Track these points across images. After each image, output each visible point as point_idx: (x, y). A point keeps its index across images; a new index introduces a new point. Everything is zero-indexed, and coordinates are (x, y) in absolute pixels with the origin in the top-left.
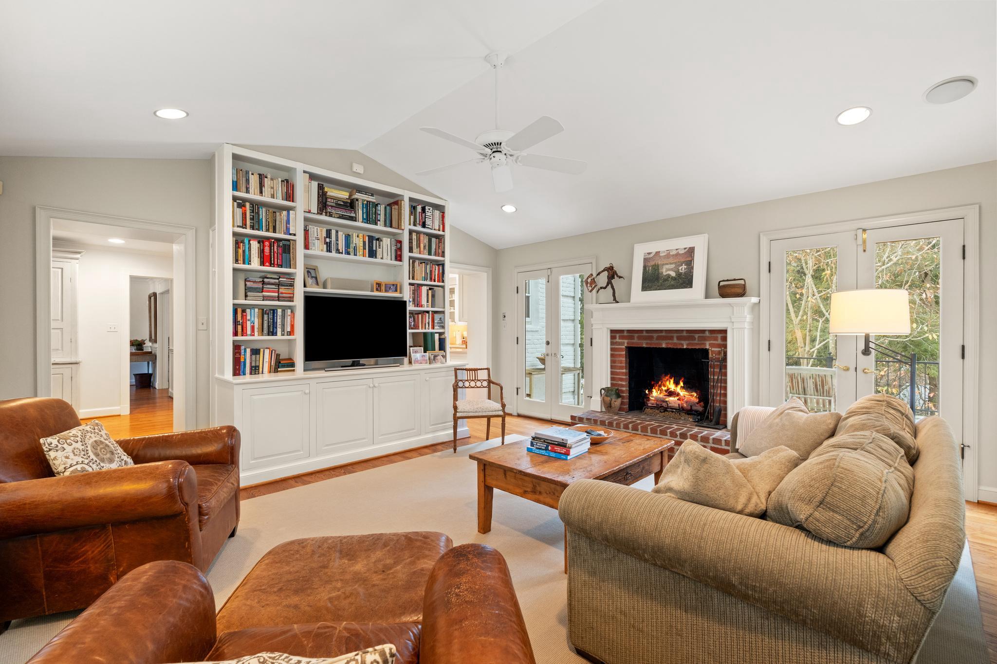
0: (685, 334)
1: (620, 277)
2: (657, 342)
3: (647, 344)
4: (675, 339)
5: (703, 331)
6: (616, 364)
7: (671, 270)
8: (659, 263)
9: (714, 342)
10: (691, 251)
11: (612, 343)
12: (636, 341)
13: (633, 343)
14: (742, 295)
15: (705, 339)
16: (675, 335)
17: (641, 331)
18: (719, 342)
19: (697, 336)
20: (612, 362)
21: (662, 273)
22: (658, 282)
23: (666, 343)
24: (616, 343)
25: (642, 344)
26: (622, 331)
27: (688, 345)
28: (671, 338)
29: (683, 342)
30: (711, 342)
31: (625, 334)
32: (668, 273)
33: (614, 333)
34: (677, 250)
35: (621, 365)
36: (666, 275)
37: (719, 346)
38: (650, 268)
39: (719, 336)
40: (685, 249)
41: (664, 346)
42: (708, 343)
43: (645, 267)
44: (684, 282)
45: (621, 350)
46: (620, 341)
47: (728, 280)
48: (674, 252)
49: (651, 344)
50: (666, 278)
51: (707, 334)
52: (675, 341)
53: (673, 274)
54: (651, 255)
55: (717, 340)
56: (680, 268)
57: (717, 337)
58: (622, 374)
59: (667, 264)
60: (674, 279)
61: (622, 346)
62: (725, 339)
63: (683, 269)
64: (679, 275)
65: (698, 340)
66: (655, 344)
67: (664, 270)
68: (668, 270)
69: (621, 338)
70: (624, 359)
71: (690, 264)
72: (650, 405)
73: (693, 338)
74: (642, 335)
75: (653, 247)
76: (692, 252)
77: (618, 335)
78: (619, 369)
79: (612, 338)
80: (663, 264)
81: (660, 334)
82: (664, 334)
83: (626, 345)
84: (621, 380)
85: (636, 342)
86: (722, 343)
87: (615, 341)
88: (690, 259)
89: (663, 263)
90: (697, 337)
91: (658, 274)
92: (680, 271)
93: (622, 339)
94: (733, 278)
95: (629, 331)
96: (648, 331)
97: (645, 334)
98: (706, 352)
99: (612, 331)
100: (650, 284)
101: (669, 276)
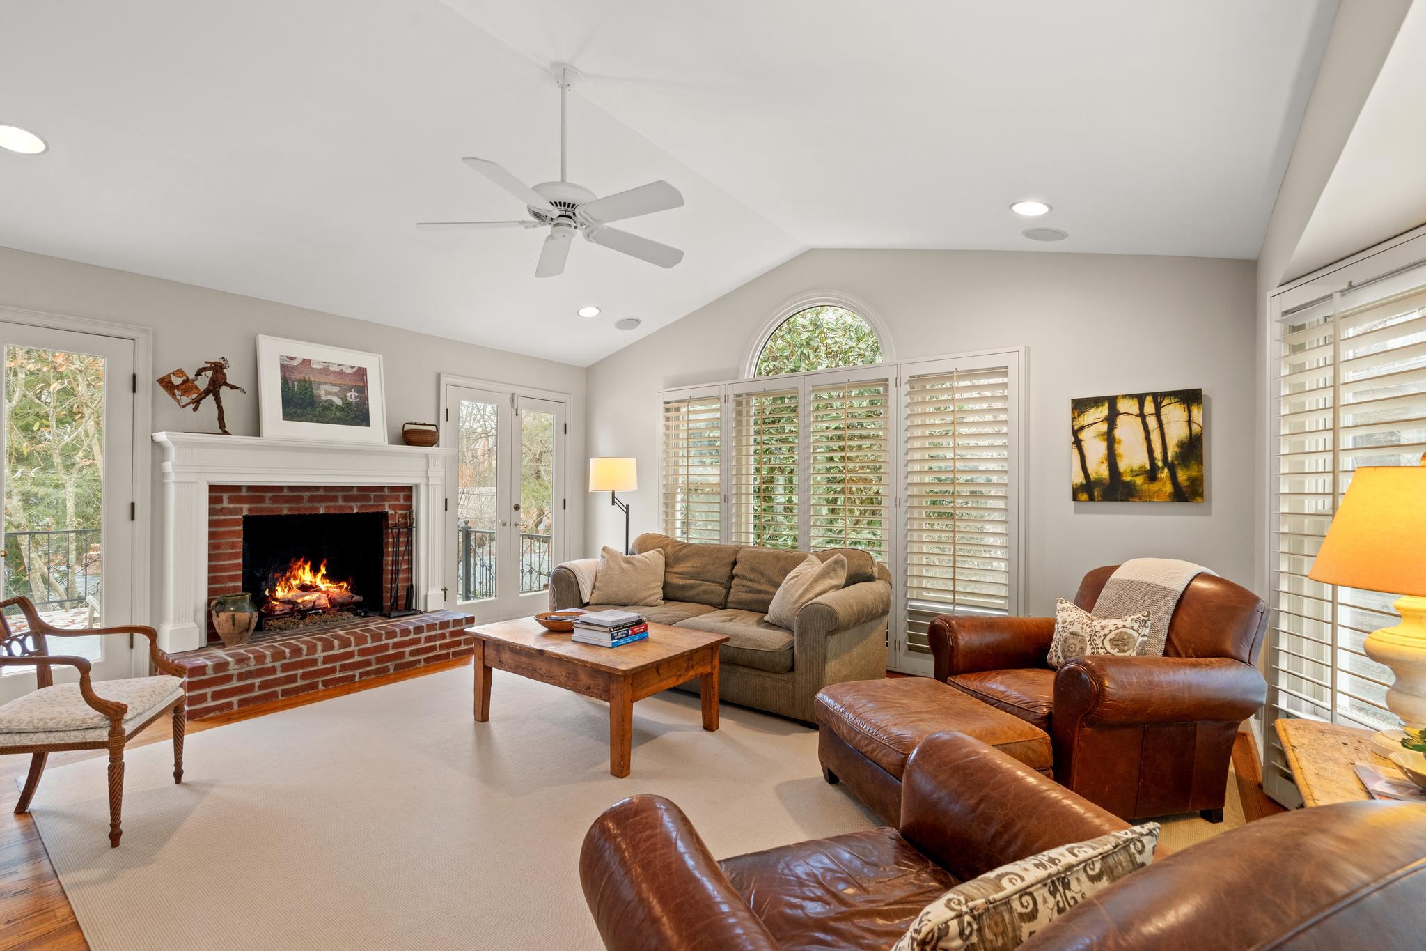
0: (355, 492)
1: (233, 387)
2: (309, 505)
3: (290, 509)
4: (340, 500)
5: (381, 488)
6: (221, 551)
7: (335, 394)
8: (312, 379)
9: (395, 503)
10: (361, 373)
11: (212, 512)
12: (267, 504)
13: (261, 509)
14: (431, 444)
15: (384, 498)
16: (340, 494)
17: (280, 488)
18: (402, 502)
19: (372, 494)
20: (212, 547)
21: (320, 396)
22: (314, 409)
23: (326, 507)
24: (222, 511)
25: (282, 511)
26: (237, 488)
27: (360, 508)
28: (334, 498)
29: (352, 504)
30: (392, 503)
31: (244, 493)
32: (329, 397)
33: (216, 491)
34: (339, 365)
35: (234, 551)
36: (327, 401)
37: (402, 507)
38: (296, 383)
39: (402, 494)
40: (352, 367)
41: (322, 511)
42: (387, 504)
43: (285, 381)
44: (356, 417)
45: (235, 523)
46: (231, 506)
47: (416, 424)
48: (336, 369)
49: (299, 509)
50: (327, 404)
51: (386, 492)
52: (341, 502)
53: (338, 401)
54: (295, 363)
55: (399, 501)
56: (349, 394)
57: (399, 496)
58: (235, 567)
59: (325, 383)
60: (341, 409)
61: (236, 515)
62: (409, 498)
63: (353, 397)
64: (348, 404)
65: (375, 501)
66: (306, 509)
67: (322, 393)
68: (328, 393)
69: (231, 500)
70: (241, 539)
71: (362, 390)
72: (278, 613)
73: (367, 498)
74: (281, 494)
75: (301, 351)
76: (363, 375)
77: (225, 496)
78: (230, 559)
79: (213, 500)
80: (319, 383)
81: (315, 493)
82: (321, 493)
83: (245, 513)
84: (233, 578)
85: (267, 506)
86: (405, 503)
87: (218, 506)
88: (361, 384)
89: (318, 380)
90: (372, 497)
91: (312, 396)
92: (349, 399)
93: (237, 503)
94: (423, 422)
95: (251, 488)
96: (291, 488)
97: (286, 493)
98: (384, 516)
99: (213, 488)
100: (299, 411)
101: (331, 403)
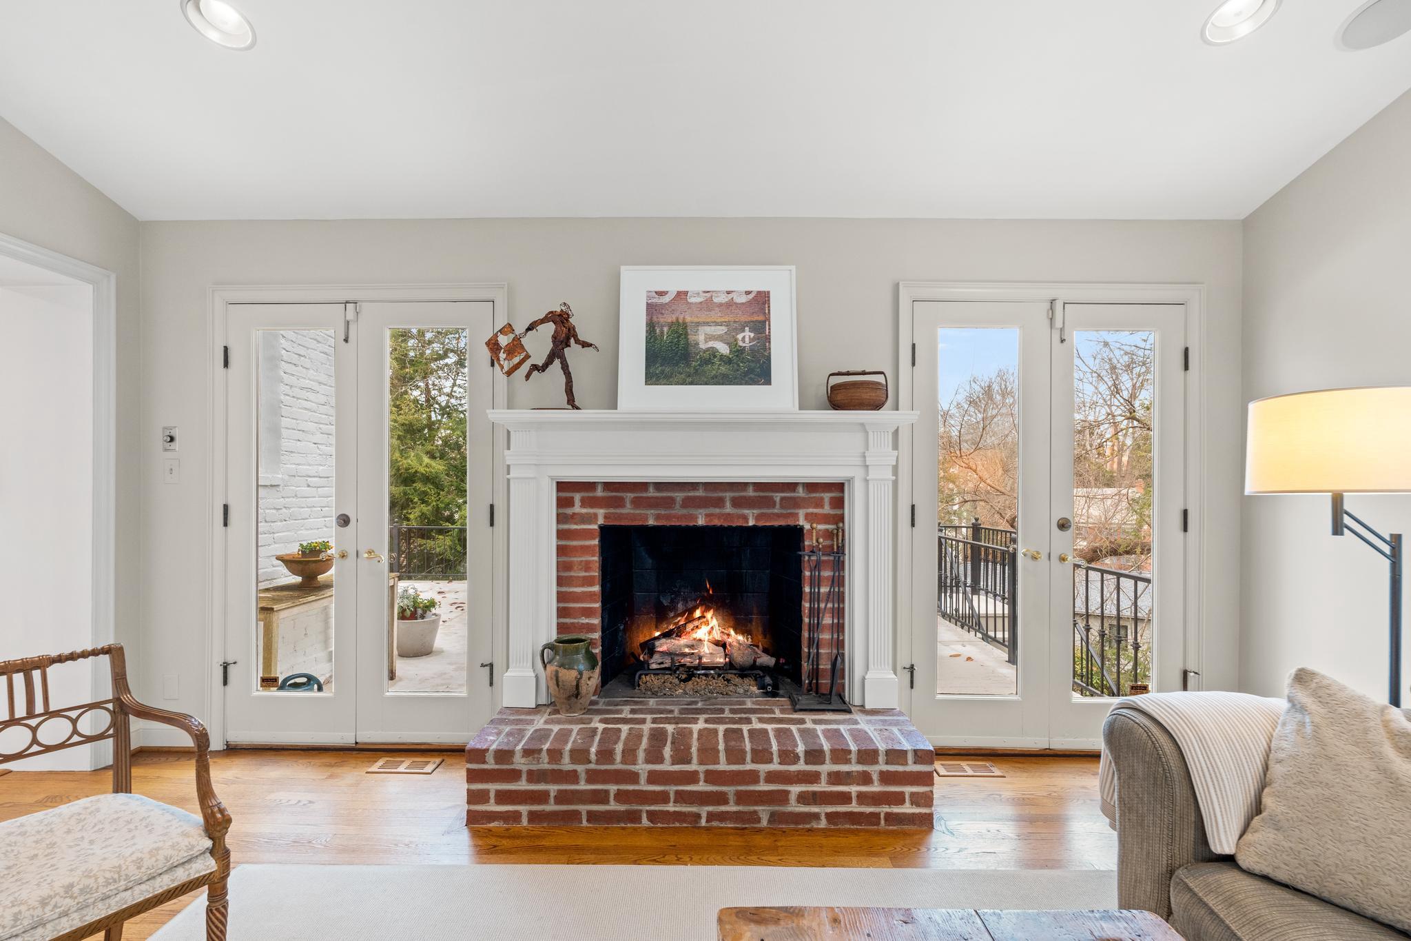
0: (750, 493)
1: (585, 345)
2: (684, 511)
3: (658, 517)
4: (728, 504)
5: (792, 486)
6: (572, 574)
7: (719, 338)
8: (688, 319)
9: (815, 511)
10: (762, 300)
11: (561, 518)
12: (628, 509)
13: (620, 516)
14: (877, 406)
15: (796, 503)
16: (728, 495)
17: (643, 486)
18: (827, 509)
19: (778, 496)
20: (563, 567)
21: (697, 344)
22: (688, 365)
23: (707, 515)
24: (573, 518)
25: (647, 519)
26: (590, 486)
27: (758, 518)
28: (719, 502)
29: (746, 512)
30: (811, 510)
31: (599, 493)
32: (711, 344)
33: (566, 489)
34: (728, 293)
35: (587, 574)
36: (708, 349)
37: (826, 519)
38: (666, 329)
39: (827, 496)
40: (748, 293)
41: (701, 522)
42: (801, 513)
43: (651, 326)
44: (751, 371)
45: (587, 534)
46: (584, 511)
47: (848, 374)
48: (723, 299)
49: (668, 517)
50: (706, 355)
51: (801, 492)
52: (728, 509)
53: (723, 349)
54: (666, 299)
55: (822, 507)
56: (740, 337)
57: (822, 499)
58: (590, 597)
59: (707, 324)
60: (726, 360)
61: (590, 524)
62: (839, 503)
63: (747, 340)
64: (738, 352)
65: (782, 507)
66: (679, 518)
67: (701, 338)
68: (709, 338)
69: (585, 503)
70: (596, 558)
71: (761, 328)
72: (654, 666)
73: (770, 503)
74: (644, 495)
75: (672, 279)
76: (764, 303)
77: (577, 497)
78: (583, 586)
79: (563, 503)
80: (698, 324)
81: (691, 494)
82: (700, 493)
83: (601, 521)
84: (588, 612)
85: (630, 513)
86: (832, 512)
87: (569, 511)
88: (761, 318)
89: (696, 320)
90: (778, 500)
91: (687, 344)
92: (741, 343)
93: (592, 507)
94: (859, 369)
95: (608, 486)
96: (659, 486)
97: (652, 493)
98: (796, 533)
99: (562, 486)
100: (667, 369)
101: (713, 352)
